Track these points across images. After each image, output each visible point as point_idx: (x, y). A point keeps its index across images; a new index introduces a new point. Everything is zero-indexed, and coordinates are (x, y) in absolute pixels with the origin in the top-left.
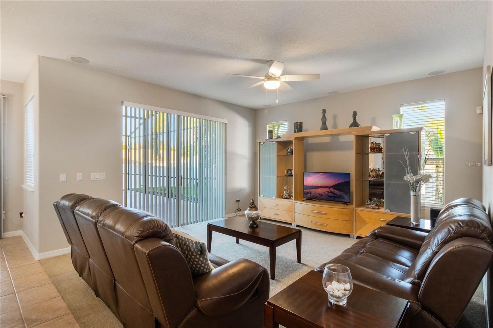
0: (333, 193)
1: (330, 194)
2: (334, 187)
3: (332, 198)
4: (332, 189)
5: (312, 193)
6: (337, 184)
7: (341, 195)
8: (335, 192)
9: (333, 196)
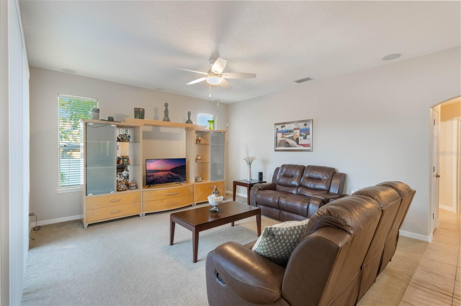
0: (171, 175)
1: (169, 176)
2: (172, 170)
3: (170, 179)
4: (170, 172)
5: (155, 175)
6: (174, 168)
7: (178, 177)
8: (172, 175)
9: (171, 178)
